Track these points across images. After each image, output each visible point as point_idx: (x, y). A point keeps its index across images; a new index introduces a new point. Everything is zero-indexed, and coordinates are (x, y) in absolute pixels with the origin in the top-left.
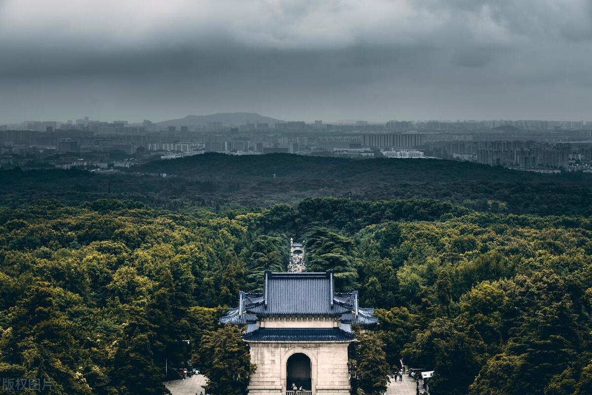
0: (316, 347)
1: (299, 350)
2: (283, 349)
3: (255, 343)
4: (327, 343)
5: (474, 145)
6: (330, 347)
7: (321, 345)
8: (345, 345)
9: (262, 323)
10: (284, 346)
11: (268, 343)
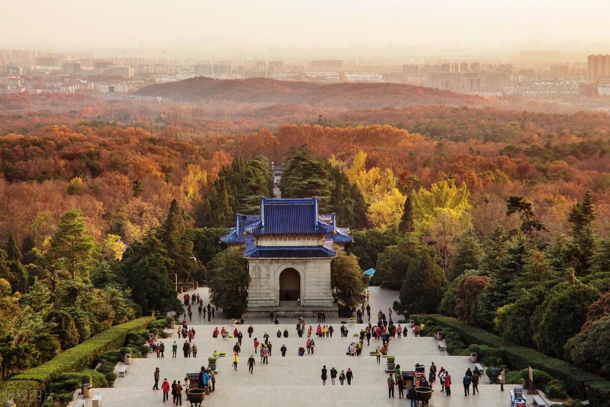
0: (304, 262)
1: (290, 266)
2: (276, 265)
3: (253, 260)
4: (313, 259)
5: (426, 68)
6: (315, 262)
7: (308, 261)
8: (327, 261)
9: (259, 242)
10: (277, 261)
11: (264, 260)
